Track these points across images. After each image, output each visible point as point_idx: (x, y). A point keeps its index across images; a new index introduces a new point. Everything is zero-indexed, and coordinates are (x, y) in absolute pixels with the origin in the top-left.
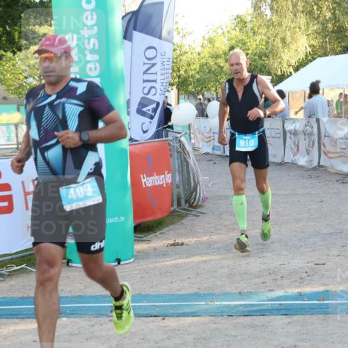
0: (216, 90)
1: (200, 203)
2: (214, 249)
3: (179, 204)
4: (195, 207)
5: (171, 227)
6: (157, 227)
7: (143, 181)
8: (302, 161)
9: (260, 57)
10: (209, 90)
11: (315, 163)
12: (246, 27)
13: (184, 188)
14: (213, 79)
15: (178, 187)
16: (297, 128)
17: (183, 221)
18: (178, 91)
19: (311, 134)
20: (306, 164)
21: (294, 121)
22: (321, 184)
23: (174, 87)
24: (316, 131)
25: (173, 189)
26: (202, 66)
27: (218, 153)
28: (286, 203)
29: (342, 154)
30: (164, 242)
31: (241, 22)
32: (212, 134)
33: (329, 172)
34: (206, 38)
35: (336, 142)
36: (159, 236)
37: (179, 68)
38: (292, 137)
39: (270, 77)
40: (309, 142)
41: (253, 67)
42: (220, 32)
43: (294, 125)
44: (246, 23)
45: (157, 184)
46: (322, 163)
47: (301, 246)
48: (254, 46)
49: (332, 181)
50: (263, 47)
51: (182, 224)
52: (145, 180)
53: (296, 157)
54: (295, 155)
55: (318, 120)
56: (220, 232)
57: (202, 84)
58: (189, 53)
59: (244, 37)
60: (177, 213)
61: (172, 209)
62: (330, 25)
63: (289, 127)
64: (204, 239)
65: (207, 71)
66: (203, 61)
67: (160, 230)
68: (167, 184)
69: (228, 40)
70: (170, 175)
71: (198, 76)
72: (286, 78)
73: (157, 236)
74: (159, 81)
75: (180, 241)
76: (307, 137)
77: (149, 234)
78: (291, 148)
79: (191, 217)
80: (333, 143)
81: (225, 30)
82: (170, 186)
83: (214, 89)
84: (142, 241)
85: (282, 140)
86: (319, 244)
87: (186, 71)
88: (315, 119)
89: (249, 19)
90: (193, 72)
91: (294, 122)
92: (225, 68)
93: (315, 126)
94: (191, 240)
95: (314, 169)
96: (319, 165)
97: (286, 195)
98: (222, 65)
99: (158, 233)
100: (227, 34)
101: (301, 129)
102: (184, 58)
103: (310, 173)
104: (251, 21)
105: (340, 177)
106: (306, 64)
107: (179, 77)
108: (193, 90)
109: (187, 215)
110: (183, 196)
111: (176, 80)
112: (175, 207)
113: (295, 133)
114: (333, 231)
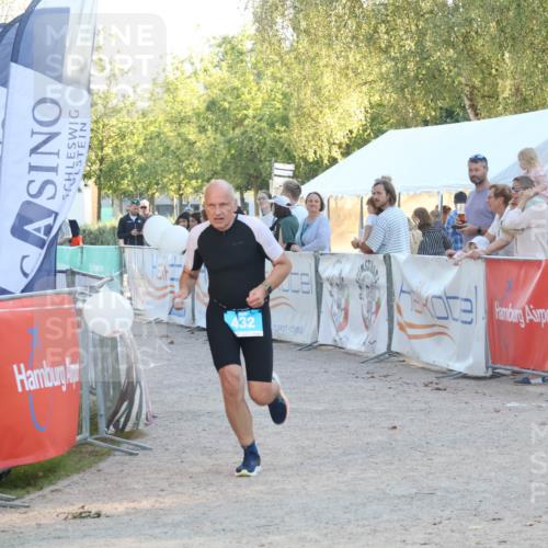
0: (179, 189)
1: (141, 427)
2: (165, 525)
3: (94, 428)
4: (129, 436)
5: (76, 477)
6: (45, 476)
7: (19, 378)
8: (355, 341)
9: (272, 125)
10: (164, 188)
11: (381, 348)
12: (242, 61)
13: (106, 394)
14: (172, 167)
15: (92, 391)
16: (343, 275)
17: (102, 465)
18: (100, 190)
19: (372, 287)
20: (363, 349)
21: (339, 258)
22: (392, 392)
23: (91, 182)
24: (383, 281)
25: (81, 397)
26: (150, 139)
27: (182, 321)
28: (320, 429)
29: (436, 329)
30: (59, 510)
31: (232, 52)
32: (169, 282)
33: (409, 366)
34: (160, 81)
35: (425, 305)
36: (50, 496)
37: (101, 142)
38: (335, 290)
39: (292, 167)
40: (370, 303)
41: (256, 145)
42: (188, 69)
43: (338, 266)
44: (242, 54)
45: (49, 384)
46: (394, 348)
47: (349, 522)
48: (260, 102)
49: (415, 385)
50: (278, 105)
51: (99, 471)
52: (23, 377)
53: (342, 334)
54: (340, 328)
55: (387, 259)
56: (180, 489)
57: (150, 176)
58: (124, 112)
59: (237, 83)
60: (90, 448)
61: (79, 438)
62: (411, 66)
63: (329, 270)
64: (145, 504)
65: (161, 149)
66: (152, 128)
67: (51, 483)
68: (69, 385)
69: (206, 88)
70: (75, 367)
71: (141, 160)
72: (324, 170)
73: (44, 496)
74: (62, 170)
75: (93, 508)
76: (365, 292)
77: (28, 493)
78: (333, 315)
79: (118, 457)
80: (418, 307)
81: (199, 66)
82: (75, 391)
83: (174, 187)
84: (11, 507)
85: (313, 297)
86: (385, 517)
87: (116, 149)
88: (381, 256)
89: (248, 45)
90: (131, 152)
91: (339, 261)
92: (198, 144)
93: (382, 270)
94: (116, 505)
95: (379, 359)
96: (390, 353)
97: (319, 413)
98: (192, 137)
99: (47, 490)
100: (201, 76)
101: (353, 276)
102: (113, 121)
103: (370, 367)
104: (252, 50)
105: (431, 378)
106: (366, 142)
107: (102, 161)
108: (131, 189)
109: (109, 453)
110: (102, 412)
111: (96, 167)
112: (86, 433)
113: (340, 284)
114: (415, 491)
